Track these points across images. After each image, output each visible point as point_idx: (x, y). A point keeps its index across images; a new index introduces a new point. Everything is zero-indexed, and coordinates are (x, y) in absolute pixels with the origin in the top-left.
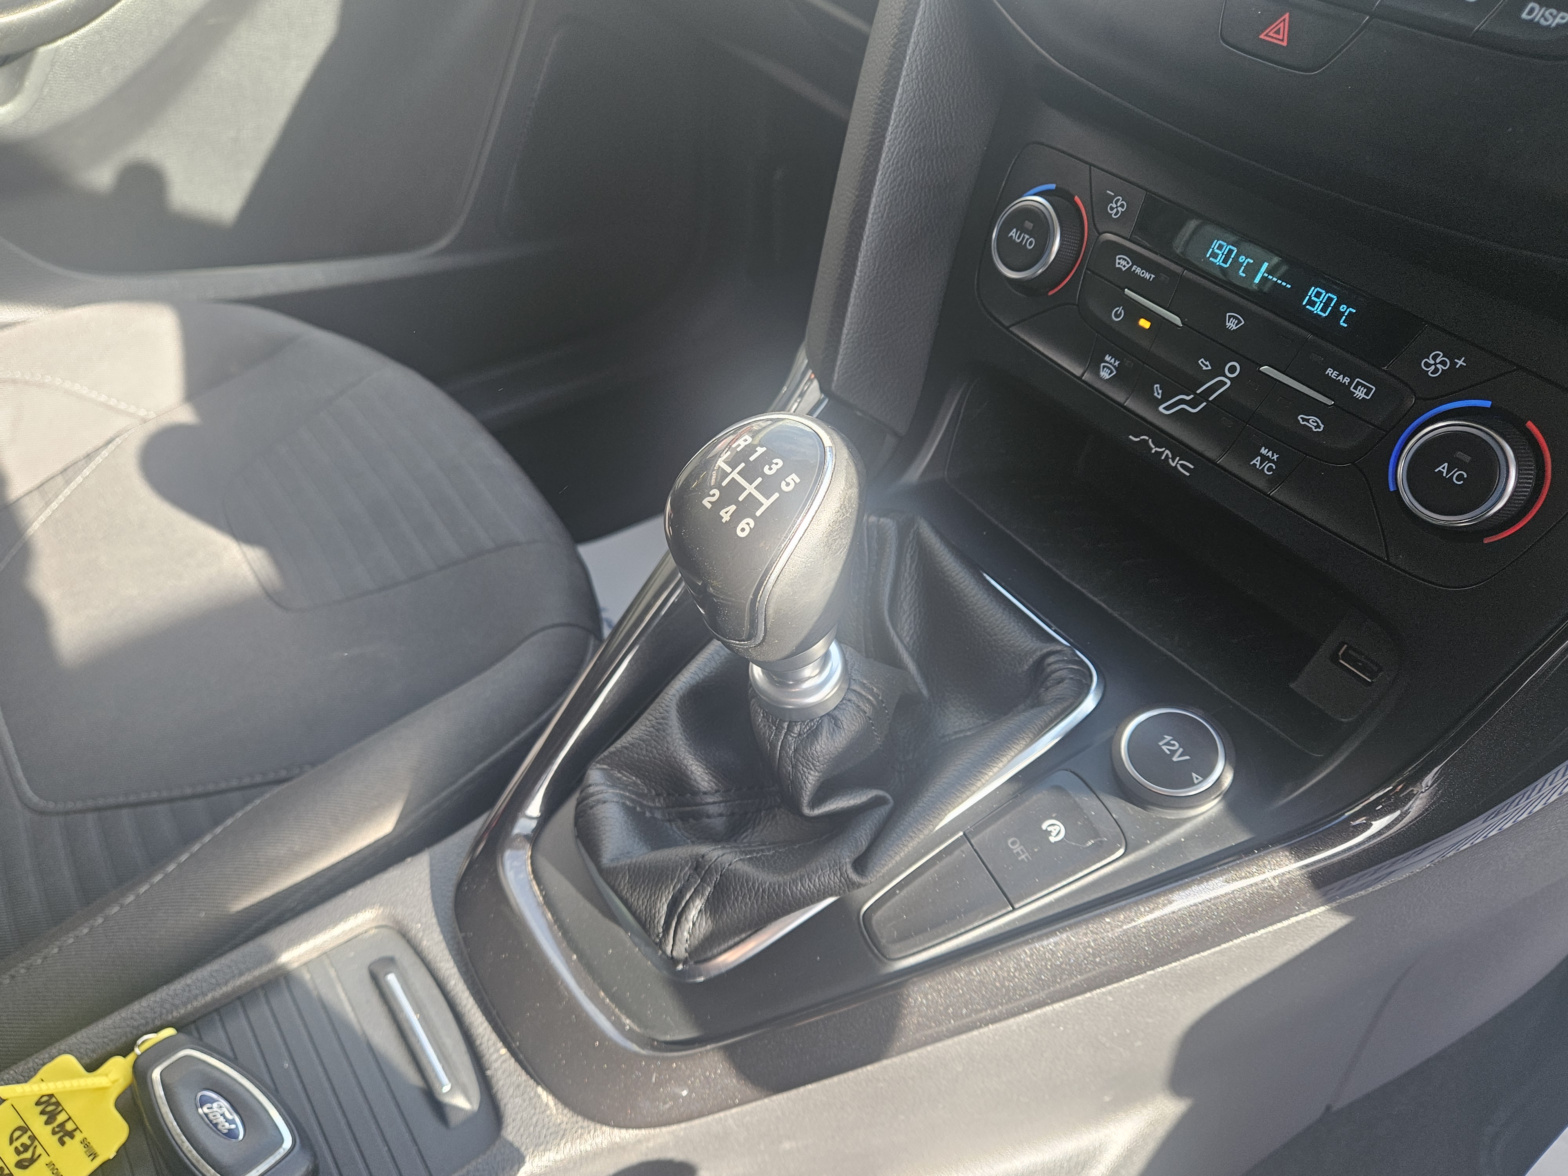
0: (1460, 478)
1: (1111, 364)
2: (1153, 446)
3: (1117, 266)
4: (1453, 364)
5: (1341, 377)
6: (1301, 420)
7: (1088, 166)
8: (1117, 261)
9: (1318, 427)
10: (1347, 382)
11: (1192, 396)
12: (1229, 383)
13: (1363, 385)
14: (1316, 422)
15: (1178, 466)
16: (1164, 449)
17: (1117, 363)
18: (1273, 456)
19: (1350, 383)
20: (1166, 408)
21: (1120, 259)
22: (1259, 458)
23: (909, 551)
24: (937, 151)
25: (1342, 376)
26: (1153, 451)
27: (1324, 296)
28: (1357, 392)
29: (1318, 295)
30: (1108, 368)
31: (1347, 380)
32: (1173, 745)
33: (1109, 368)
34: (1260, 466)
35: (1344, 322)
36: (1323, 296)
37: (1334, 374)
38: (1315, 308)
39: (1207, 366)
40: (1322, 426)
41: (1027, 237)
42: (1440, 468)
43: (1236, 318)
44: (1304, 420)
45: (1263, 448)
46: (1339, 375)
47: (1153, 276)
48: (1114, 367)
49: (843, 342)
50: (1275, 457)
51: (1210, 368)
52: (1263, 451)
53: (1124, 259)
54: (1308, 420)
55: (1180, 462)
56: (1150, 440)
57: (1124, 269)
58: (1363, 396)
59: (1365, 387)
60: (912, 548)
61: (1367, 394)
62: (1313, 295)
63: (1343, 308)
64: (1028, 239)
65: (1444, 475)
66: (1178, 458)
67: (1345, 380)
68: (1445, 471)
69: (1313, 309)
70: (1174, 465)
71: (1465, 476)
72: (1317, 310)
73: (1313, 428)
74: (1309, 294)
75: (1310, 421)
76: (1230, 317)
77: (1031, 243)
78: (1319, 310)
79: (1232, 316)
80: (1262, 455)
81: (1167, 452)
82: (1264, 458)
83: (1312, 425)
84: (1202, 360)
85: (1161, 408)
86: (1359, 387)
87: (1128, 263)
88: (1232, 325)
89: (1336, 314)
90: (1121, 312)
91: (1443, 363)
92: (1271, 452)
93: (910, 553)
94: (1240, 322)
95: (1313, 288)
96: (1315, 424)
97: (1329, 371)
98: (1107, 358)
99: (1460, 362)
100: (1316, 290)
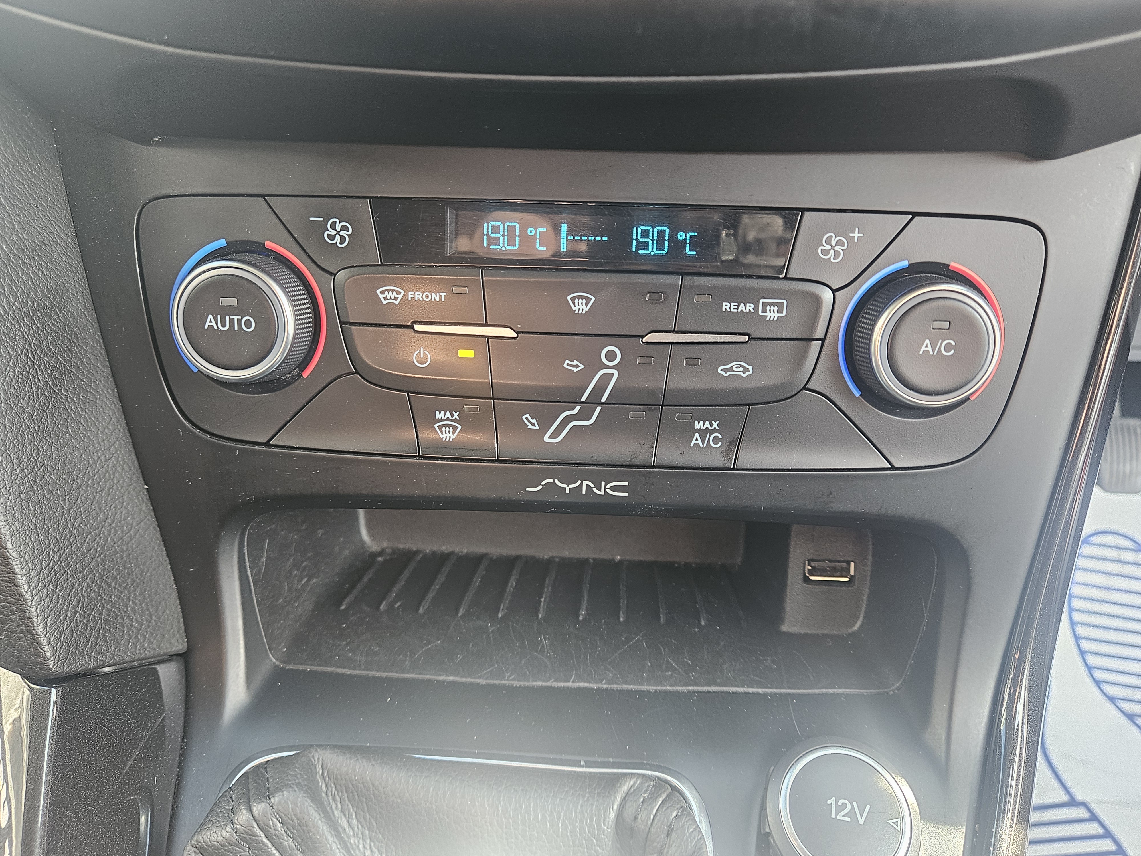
0: (948, 348)
1: (448, 419)
2: (565, 486)
3: (385, 302)
4: (850, 240)
5: (742, 307)
6: (723, 373)
7: (261, 199)
8: (381, 296)
9: (746, 370)
10: (751, 308)
11: (578, 408)
12: (616, 373)
13: (770, 304)
14: (741, 366)
15: (608, 491)
16: (579, 482)
17: (456, 415)
18: (711, 425)
19: (756, 308)
20: (553, 436)
21: (382, 293)
22: (697, 435)
23: (334, 807)
24: (9, 260)
25: (742, 305)
26: (567, 491)
27: (654, 232)
28: (768, 314)
29: (645, 234)
30: (446, 426)
31: (750, 307)
32: (845, 806)
33: (449, 426)
34: (703, 444)
35: (690, 250)
36: (651, 233)
37: (732, 307)
38: (650, 249)
39: (577, 366)
40: (750, 367)
41: (236, 318)
42: (923, 348)
43: (582, 297)
44: (726, 371)
45: (696, 422)
46: (738, 306)
47: (443, 294)
48: (455, 421)
49: (28, 596)
50: (715, 425)
51: (582, 366)
52: (698, 425)
53: (388, 291)
54: (731, 369)
55: (608, 486)
56: (556, 481)
57: (397, 303)
58: (777, 315)
59: (774, 304)
60: (334, 799)
61: (780, 311)
62: (639, 237)
63: (681, 235)
64: (239, 321)
65: (931, 353)
66: (603, 483)
67: (748, 308)
68: (930, 348)
69: (648, 252)
70: (602, 493)
71: (953, 343)
72: (653, 250)
73: (741, 374)
74: (634, 237)
75: (734, 368)
76: (573, 299)
77: (248, 324)
78: (655, 249)
79: (575, 297)
80: (699, 431)
81: (585, 482)
82: (703, 433)
83: (738, 371)
84: (567, 362)
85: (546, 439)
86: (768, 308)
87: (399, 293)
88: (581, 307)
89: (677, 246)
90: (424, 354)
91: (839, 243)
92: (707, 422)
93: (337, 808)
94: (588, 300)
95: (635, 229)
96: (741, 369)
97: (725, 306)
98: (439, 415)
99: (856, 235)
100: (639, 230)
